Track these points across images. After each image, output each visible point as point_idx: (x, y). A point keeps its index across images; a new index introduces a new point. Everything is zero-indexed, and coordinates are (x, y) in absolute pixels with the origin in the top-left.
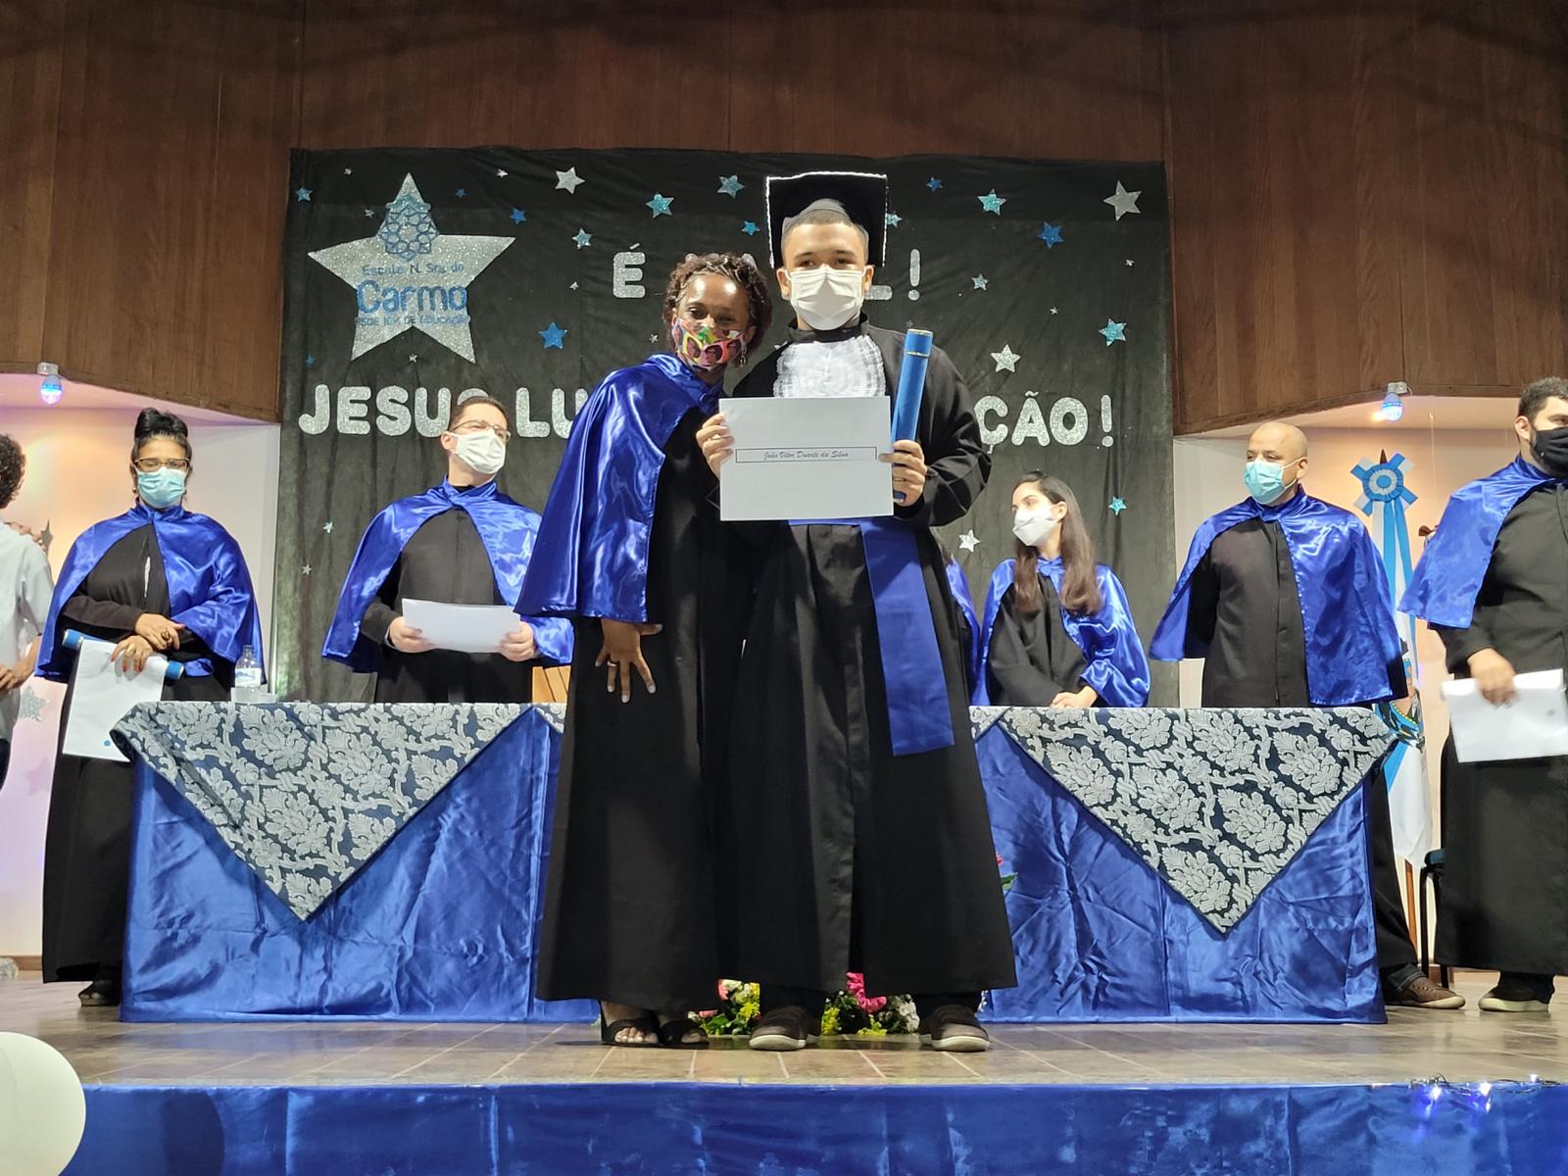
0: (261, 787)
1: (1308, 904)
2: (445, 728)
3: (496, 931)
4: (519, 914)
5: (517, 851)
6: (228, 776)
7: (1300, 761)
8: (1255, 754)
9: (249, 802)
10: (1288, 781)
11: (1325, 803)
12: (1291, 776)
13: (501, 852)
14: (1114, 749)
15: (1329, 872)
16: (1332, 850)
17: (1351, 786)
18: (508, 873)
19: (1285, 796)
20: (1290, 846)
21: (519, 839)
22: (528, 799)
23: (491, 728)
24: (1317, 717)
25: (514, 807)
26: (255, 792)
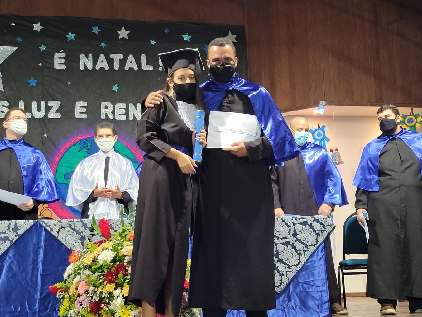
1: (306, 283)
2: (5, 229)
3: (25, 303)
4: (33, 296)
5: (33, 273)
7: (304, 234)
8: (289, 232)
10: (300, 241)
11: (312, 248)
12: (301, 239)
13: (27, 274)
15: (313, 271)
16: (314, 264)
17: (320, 242)
18: (29, 281)
19: (299, 246)
20: (300, 263)
21: (33, 269)
22: (36, 254)
23: (23, 229)
24: (309, 219)
25: (32, 258)
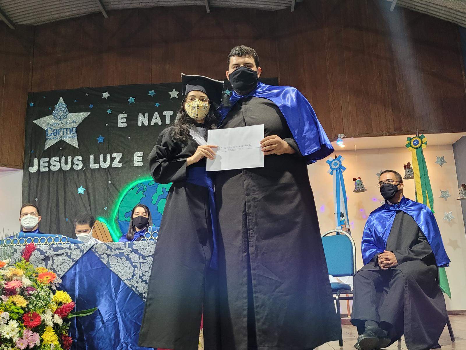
14: (135, 258)
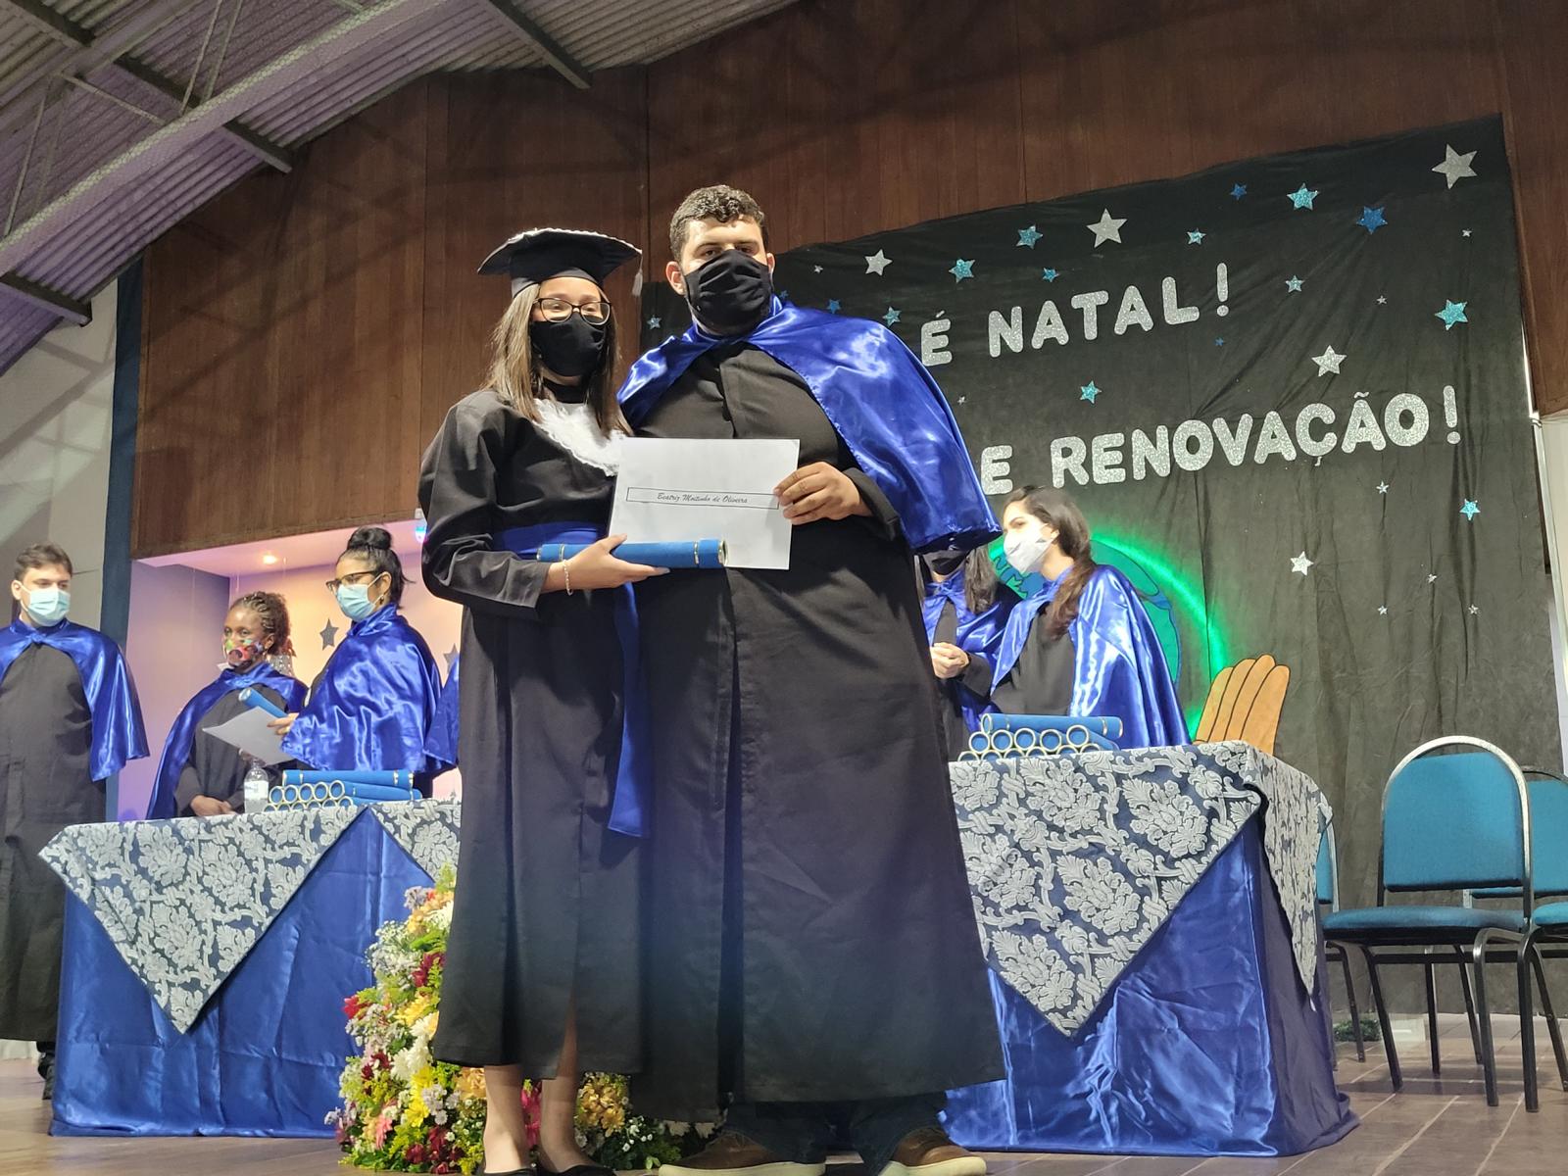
0: (152, 903)
2: (295, 834)
6: (128, 895)
7: (1156, 815)
8: (1101, 810)
9: (141, 918)
10: (1142, 842)
11: (1189, 867)
12: (1146, 835)
17: (1223, 843)
19: (1139, 860)
20: (1145, 925)
23: (332, 832)
24: (1177, 756)
26: (147, 907)
